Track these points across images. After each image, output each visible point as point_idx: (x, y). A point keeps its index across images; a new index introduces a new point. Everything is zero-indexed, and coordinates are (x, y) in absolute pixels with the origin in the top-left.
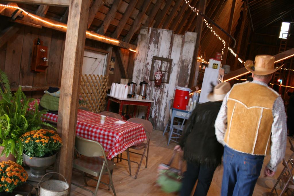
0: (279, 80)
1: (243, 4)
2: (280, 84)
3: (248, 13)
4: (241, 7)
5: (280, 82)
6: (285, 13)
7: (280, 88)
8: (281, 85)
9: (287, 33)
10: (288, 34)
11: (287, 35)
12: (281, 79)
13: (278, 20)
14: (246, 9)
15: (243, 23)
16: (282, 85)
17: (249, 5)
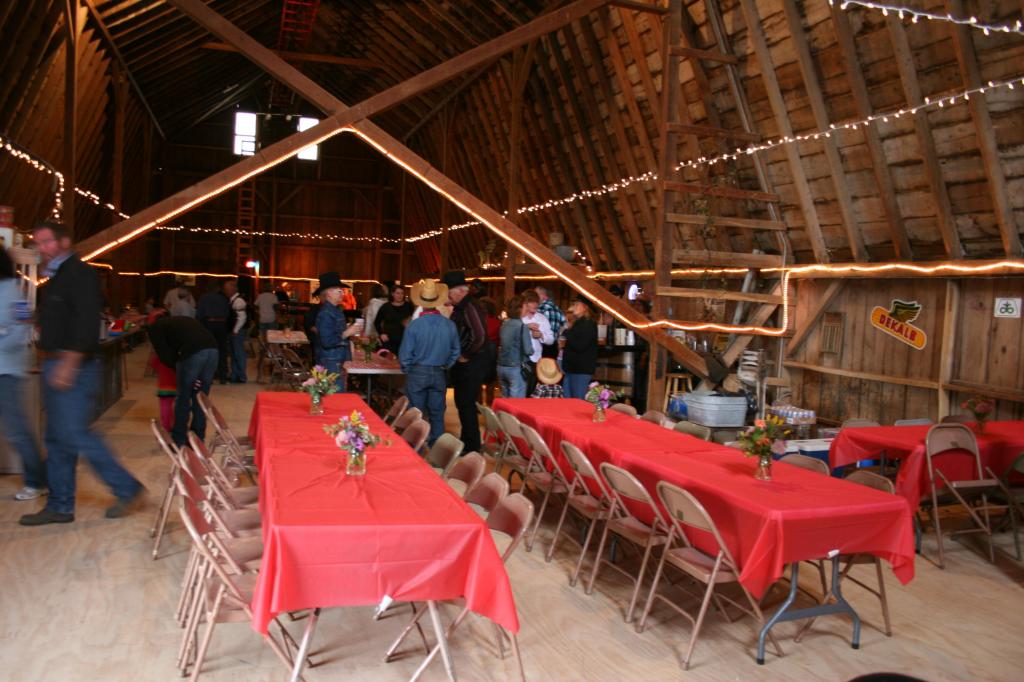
0: (250, 264)
1: (110, 65)
2: (254, 274)
3: (132, 90)
4: (106, 74)
5: (253, 269)
6: (237, 89)
7: (257, 282)
8: (257, 275)
9: (254, 139)
10: (256, 143)
11: (253, 145)
12: (254, 261)
13: (224, 106)
14: (122, 80)
15: (121, 119)
16: (261, 274)
17: (130, 68)
